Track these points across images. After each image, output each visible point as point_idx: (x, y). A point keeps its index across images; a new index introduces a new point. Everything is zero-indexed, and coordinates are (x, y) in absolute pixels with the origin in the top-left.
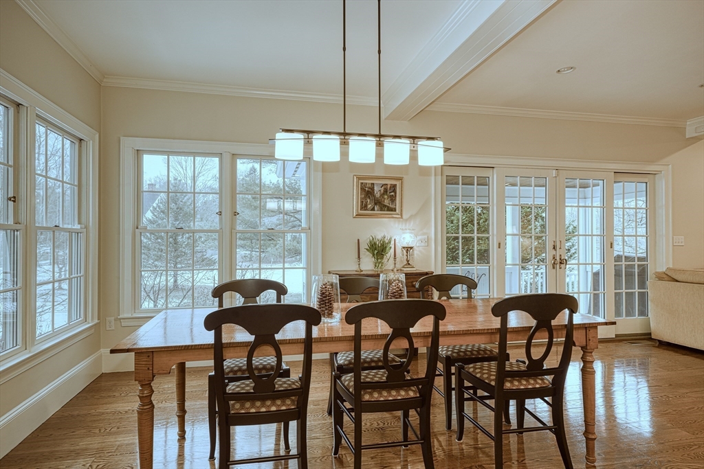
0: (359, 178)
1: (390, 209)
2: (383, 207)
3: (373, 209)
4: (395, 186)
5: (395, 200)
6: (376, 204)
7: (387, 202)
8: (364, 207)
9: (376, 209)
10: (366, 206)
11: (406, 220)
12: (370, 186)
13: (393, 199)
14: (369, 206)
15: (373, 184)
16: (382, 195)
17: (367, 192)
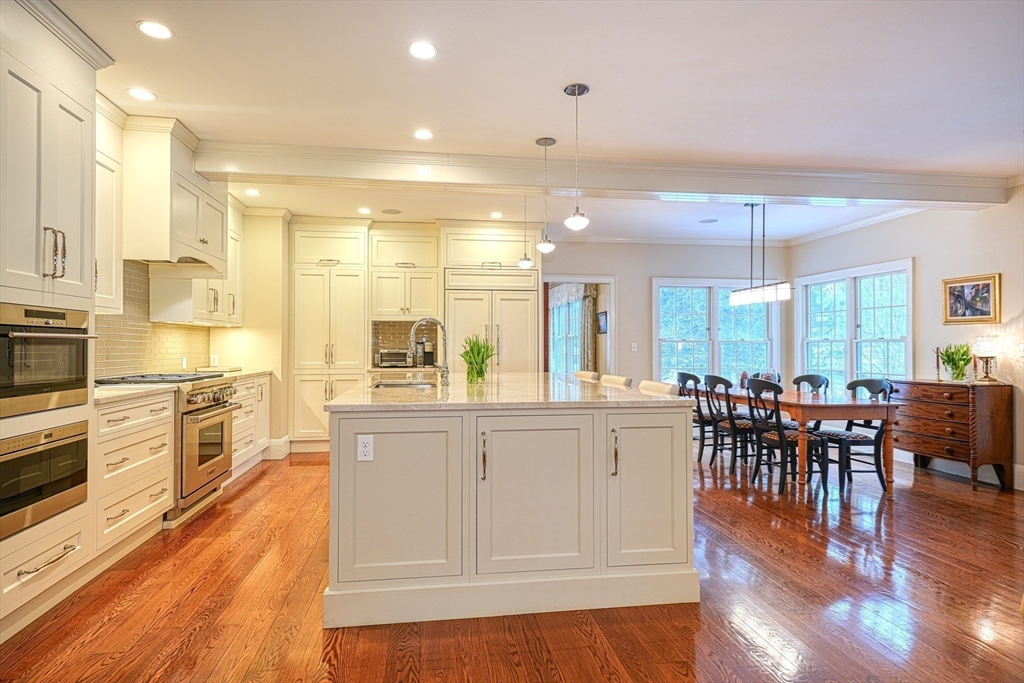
0: (946, 283)
1: (983, 313)
2: (975, 311)
3: (964, 315)
4: (988, 285)
5: (989, 301)
6: (967, 308)
7: (979, 306)
8: (954, 313)
9: (967, 313)
10: (956, 311)
11: (1006, 324)
12: (960, 289)
13: (986, 301)
14: (960, 311)
15: (962, 287)
16: (973, 298)
17: (956, 296)
